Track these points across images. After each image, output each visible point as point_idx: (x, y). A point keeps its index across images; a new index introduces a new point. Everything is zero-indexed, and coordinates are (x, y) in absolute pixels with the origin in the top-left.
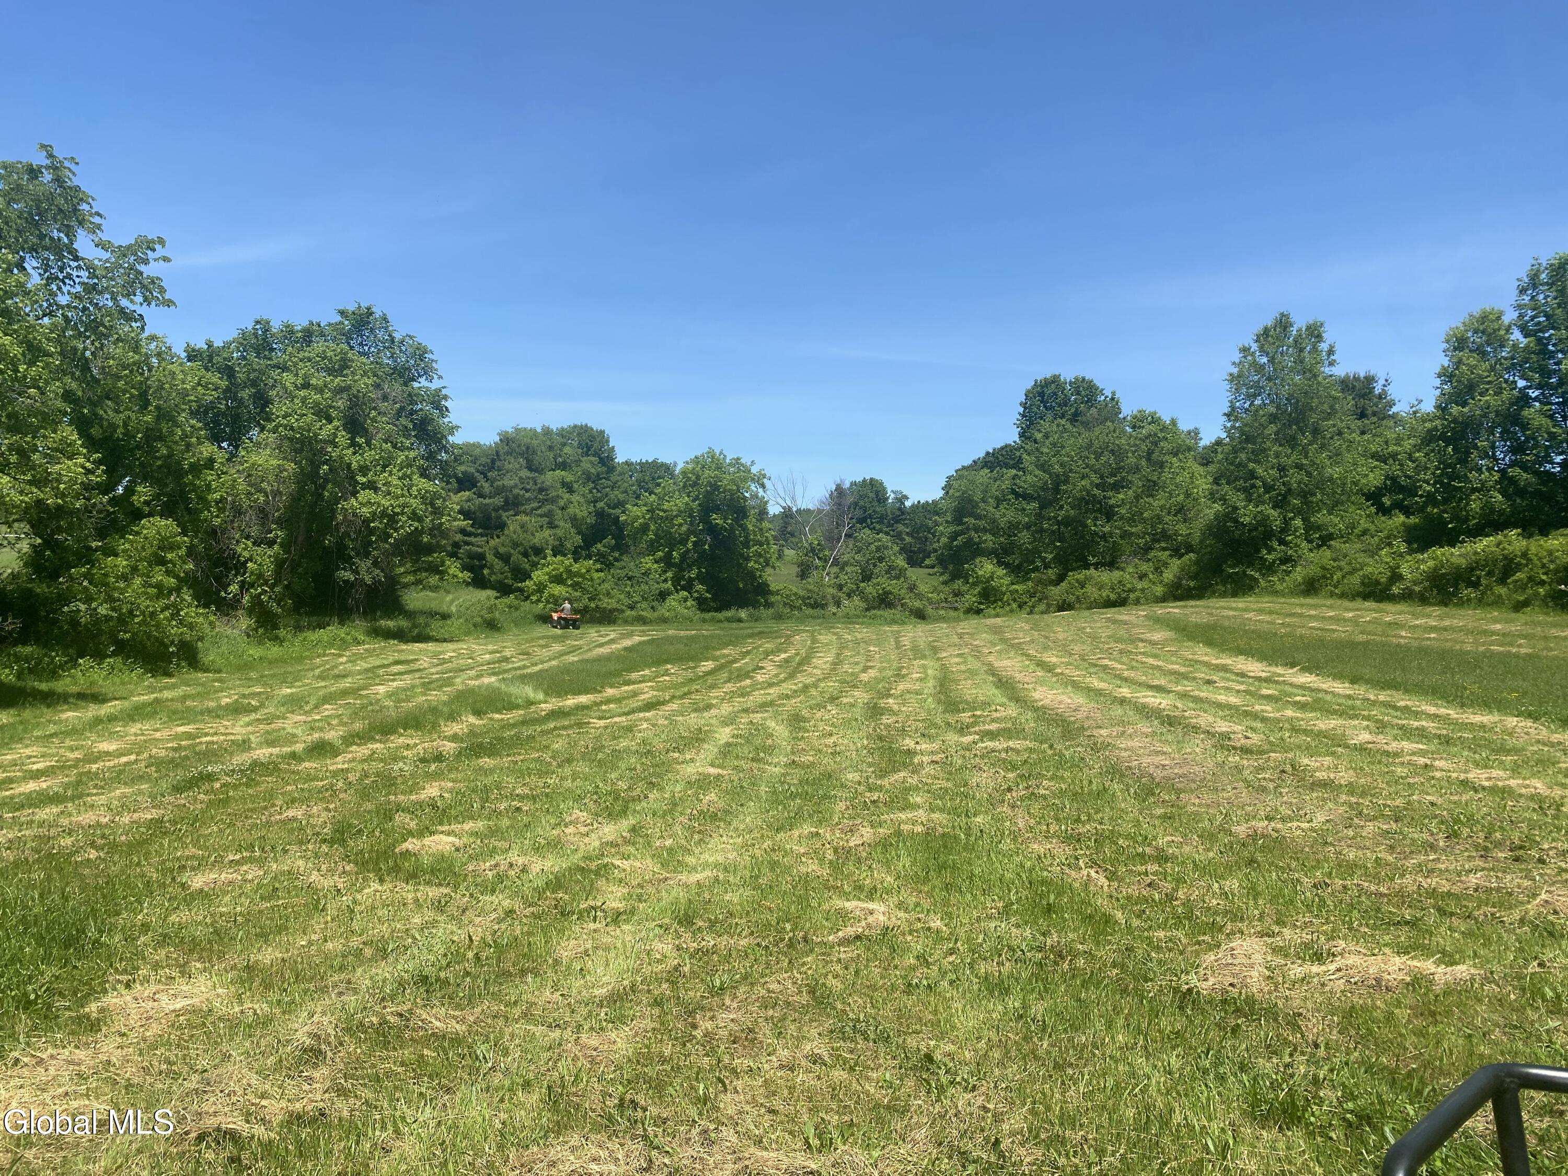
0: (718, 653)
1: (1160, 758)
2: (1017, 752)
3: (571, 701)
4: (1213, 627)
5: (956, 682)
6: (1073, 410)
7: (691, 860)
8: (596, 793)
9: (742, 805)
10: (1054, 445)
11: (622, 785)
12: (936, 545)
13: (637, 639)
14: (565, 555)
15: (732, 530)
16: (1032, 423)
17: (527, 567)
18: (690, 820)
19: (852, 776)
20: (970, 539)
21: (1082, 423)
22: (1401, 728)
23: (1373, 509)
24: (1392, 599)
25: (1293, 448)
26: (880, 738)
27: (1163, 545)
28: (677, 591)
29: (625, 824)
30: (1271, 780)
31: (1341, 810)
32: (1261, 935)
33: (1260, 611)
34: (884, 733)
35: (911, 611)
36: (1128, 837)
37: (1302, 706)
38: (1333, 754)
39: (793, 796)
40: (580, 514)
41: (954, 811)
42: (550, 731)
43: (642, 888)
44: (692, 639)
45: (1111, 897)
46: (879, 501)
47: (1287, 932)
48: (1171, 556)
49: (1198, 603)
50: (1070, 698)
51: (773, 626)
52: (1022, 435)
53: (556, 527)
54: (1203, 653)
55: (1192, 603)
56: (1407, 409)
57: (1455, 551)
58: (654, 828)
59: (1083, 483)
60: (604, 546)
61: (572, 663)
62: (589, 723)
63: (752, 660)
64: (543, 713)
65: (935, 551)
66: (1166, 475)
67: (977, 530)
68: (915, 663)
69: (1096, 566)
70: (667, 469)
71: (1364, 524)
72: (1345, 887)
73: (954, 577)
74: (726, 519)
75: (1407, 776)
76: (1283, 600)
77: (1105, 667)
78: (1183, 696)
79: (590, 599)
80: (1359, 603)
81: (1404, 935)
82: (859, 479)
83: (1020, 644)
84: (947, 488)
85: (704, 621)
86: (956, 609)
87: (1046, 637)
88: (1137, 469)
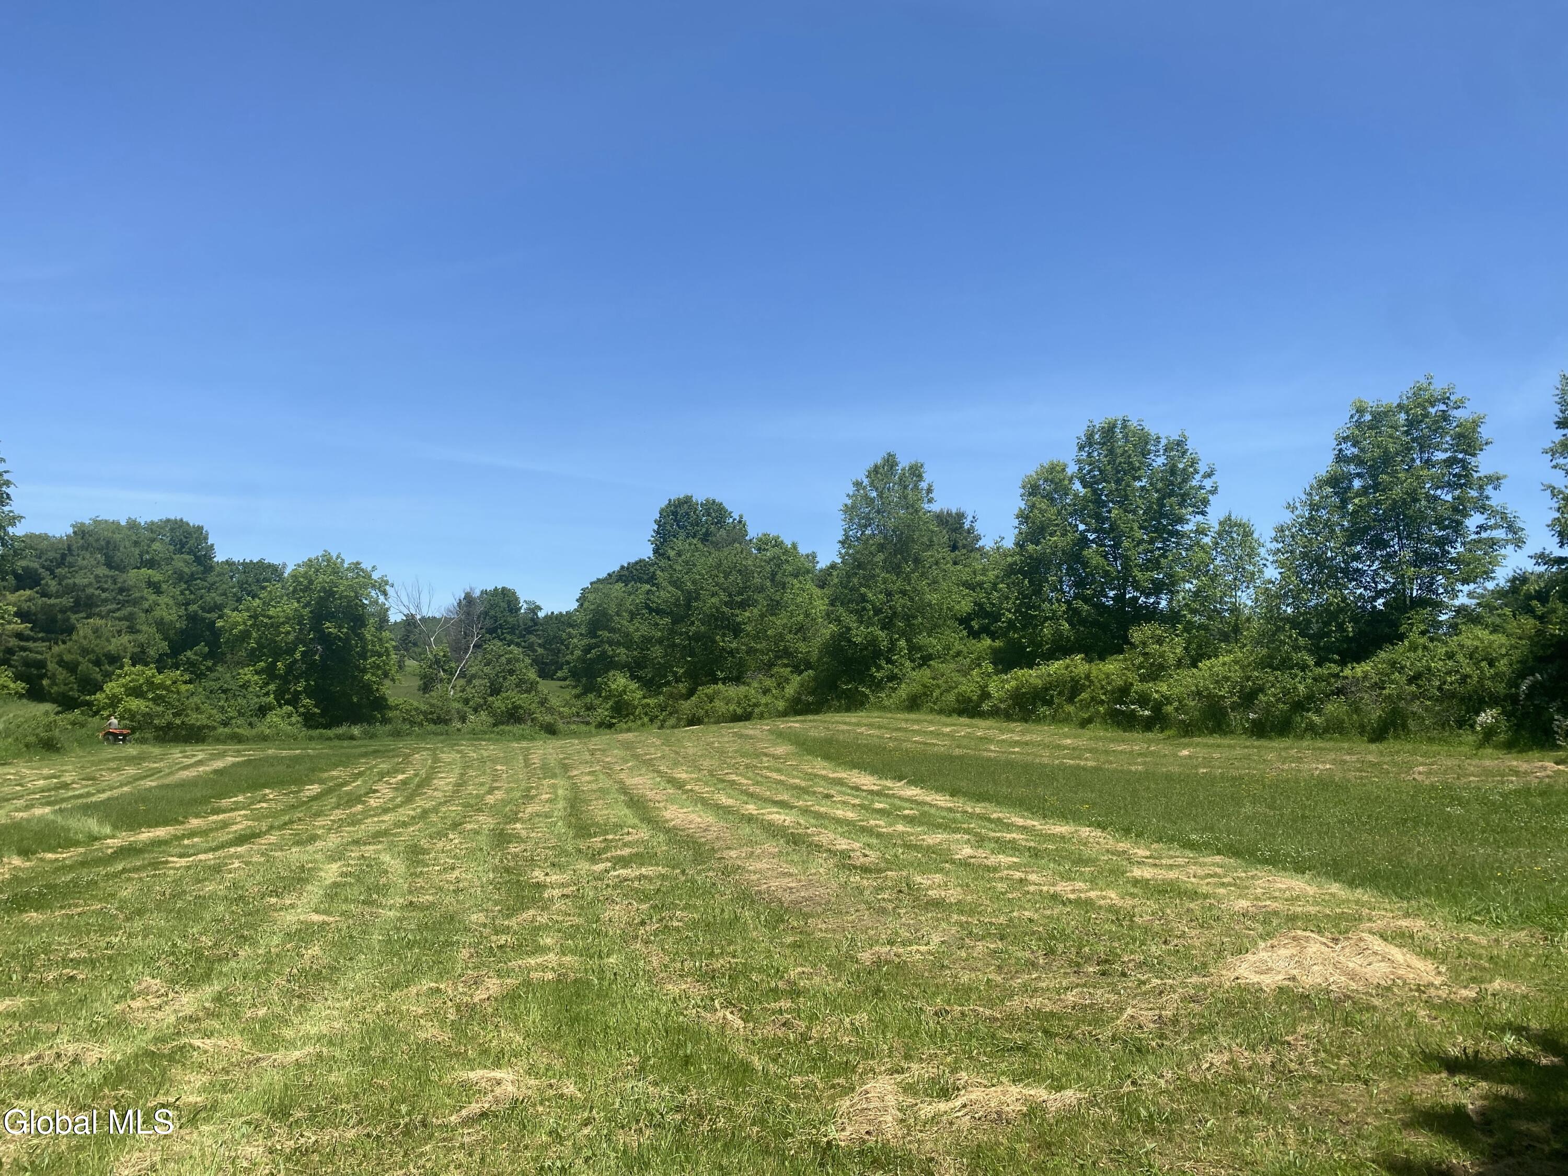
0: (326, 775)
1: (787, 880)
2: (649, 879)
3: (146, 835)
4: (829, 741)
5: (587, 802)
6: (704, 530)
7: (288, 1033)
8: (173, 953)
9: (351, 959)
10: (687, 563)
11: (206, 941)
12: (568, 658)
13: (230, 760)
14: (146, 664)
15: (347, 639)
16: (665, 541)
17: (99, 677)
18: (289, 981)
19: (477, 917)
20: (604, 653)
21: (712, 543)
22: (997, 840)
23: (965, 633)
24: (982, 715)
25: (898, 575)
26: (507, 870)
27: (786, 661)
28: (280, 706)
29: (209, 990)
30: (890, 901)
31: (954, 930)
32: (892, 1072)
33: (870, 726)
34: (512, 864)
35: (541, 726)
36: (761, 970)
37: (910, 820)
38: (942, 870)
39: (410, 945)
40: (167, 618)
41: (586, 953)
42: (117, 875)
43: (227, 1073)
44: (296, 760)
45: (747, 1040)
46: (511, 611)
47: (914, 1066)
48: (792, 672)
49: (816, 717)
50: (700, 816)
51: (389, 743)
52: (656, 551)
53: (138, 631)
54: (821, 767)
55: (810, 717)
56: (992, 545)
57: (1033, 672)
58: (245, 993)
59: (713, 600)
60: (196, 654)
61: (150, 789)
62: (167, 862)
63: (365, 782)
64: (110, 851)
65: (568, 663)
66: (788, 596)
67: (611, 643)
68: (544, 782)
69: (724, 681)
70: (274, 571)
71: (958, 646)
72: (963, 1014)
73: (587, 691)
74: (340, 627)
75: (1006, 892)
76: (890, 715)
77: (733, 783)
78: (805, 811)
79: (175, 715)
80: (955, 719)
81: (1017, 1060)
82: (490, 588)
83: (651, 759)
84: (582, 600)
85: (311, 738)
86: (588, 723)
87: (677, 753)
88: (761, 589)
